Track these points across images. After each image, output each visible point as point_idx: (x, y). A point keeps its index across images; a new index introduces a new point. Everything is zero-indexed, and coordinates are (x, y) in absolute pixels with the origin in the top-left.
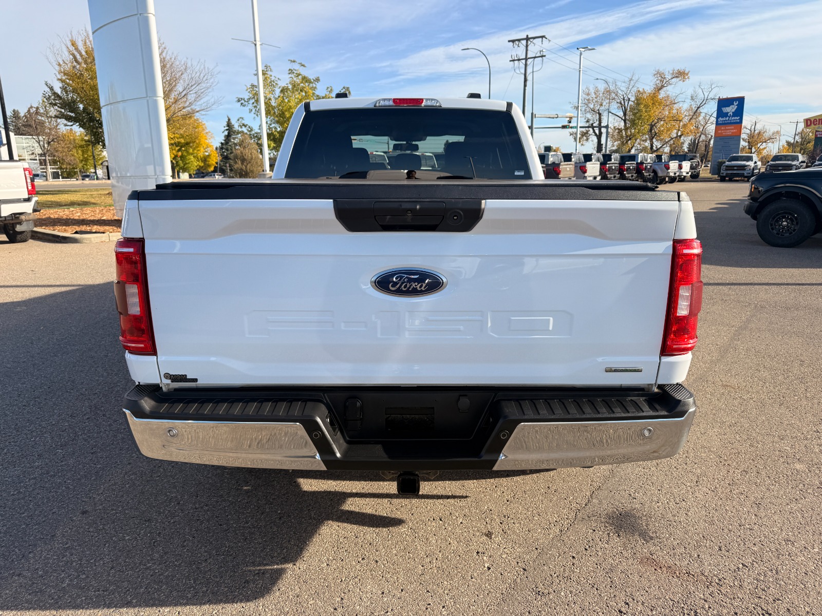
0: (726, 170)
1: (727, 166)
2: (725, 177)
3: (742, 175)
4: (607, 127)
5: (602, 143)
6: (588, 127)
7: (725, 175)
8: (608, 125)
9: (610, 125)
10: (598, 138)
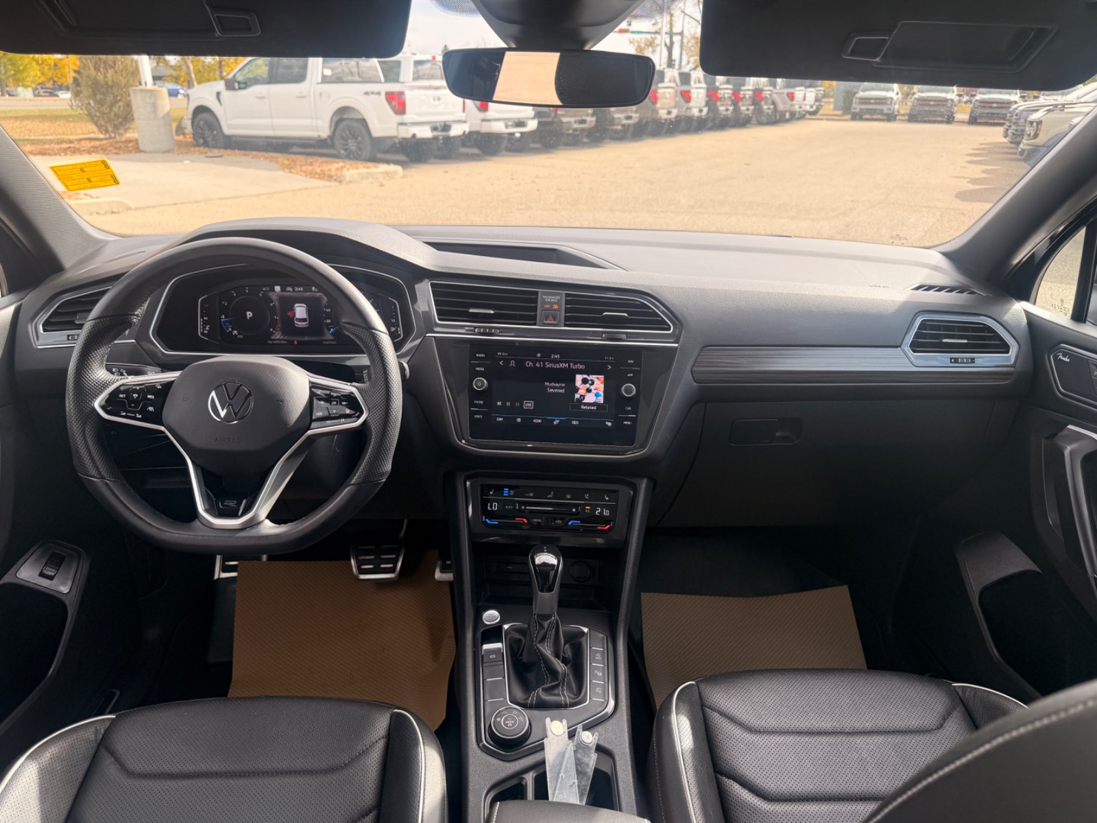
0: (861, 103)
1: (861, 99)
2: (856, 114)
3: (881, 112)
4: (681, 34)
5: (674, 58)
6: (656, 33)
7: (857, 111)
8: (683, 31)
9: (686, 33)
10: (668, 50)
